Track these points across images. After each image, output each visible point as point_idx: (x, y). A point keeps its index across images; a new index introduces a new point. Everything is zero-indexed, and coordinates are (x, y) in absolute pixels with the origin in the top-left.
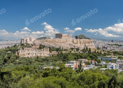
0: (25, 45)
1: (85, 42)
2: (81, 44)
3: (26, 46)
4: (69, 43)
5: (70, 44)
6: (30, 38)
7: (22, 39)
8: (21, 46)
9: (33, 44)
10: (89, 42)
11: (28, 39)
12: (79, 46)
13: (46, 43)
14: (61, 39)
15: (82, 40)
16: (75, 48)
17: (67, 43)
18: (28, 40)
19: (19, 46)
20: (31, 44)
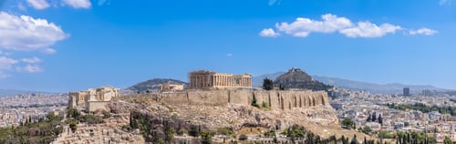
0: (83, 114)
1: (298, 100)
2: (283, 108)
3: (84, 120)
4: (238, 106)
5: (243, 109)
6: (98, 90)
7: (73, 94)
8: (68, 116)
9: (108, 110)
10: (314, 102)
11: (93, 92)
12: (277, 116)
13: (154, 105)
14: (209, 93)
15: (288, 95)
16: (260, 125)
17: (229, 106)
18: (92, 99)
19: (62, 118)
20: (104, 112)
